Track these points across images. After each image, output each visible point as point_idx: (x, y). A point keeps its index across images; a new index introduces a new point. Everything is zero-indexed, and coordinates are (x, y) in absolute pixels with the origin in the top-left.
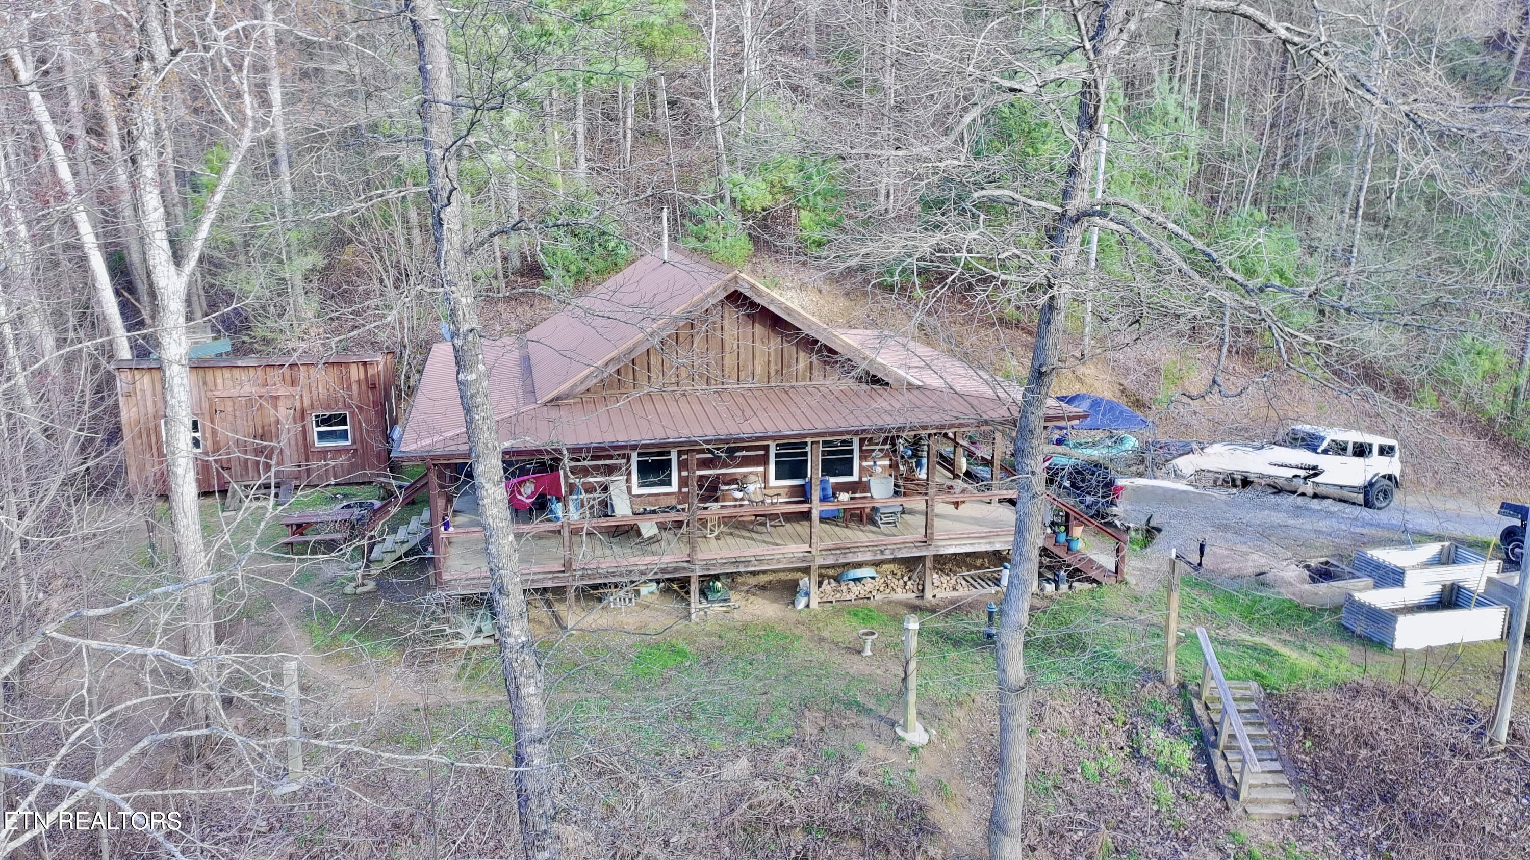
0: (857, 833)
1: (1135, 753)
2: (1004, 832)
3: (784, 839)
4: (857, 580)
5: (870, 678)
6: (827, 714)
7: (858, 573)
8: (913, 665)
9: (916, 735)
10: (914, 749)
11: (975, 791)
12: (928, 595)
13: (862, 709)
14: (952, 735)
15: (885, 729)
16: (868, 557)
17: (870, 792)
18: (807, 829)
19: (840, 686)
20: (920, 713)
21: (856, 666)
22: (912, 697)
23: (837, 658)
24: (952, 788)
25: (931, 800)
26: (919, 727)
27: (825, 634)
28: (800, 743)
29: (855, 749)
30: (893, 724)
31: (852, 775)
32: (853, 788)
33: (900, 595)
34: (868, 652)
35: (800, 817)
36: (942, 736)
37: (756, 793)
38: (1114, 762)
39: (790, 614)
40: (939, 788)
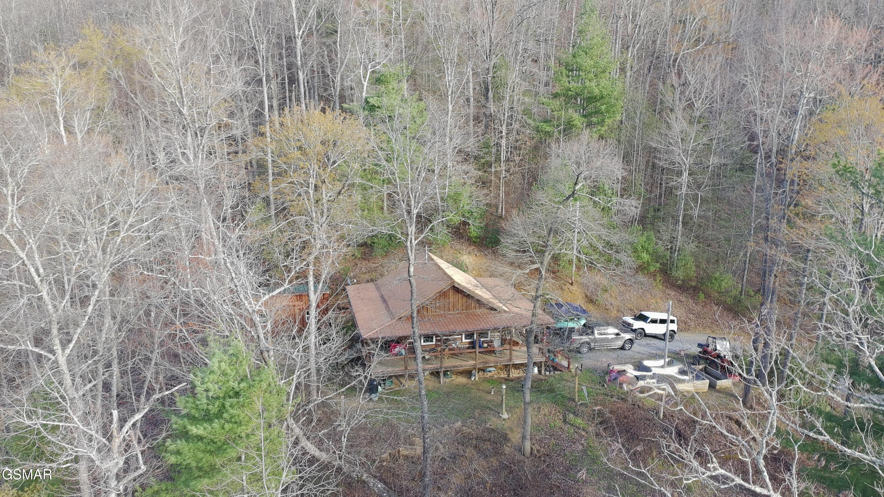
0: (489, 440)
1: (565, 421)
2: (526, 439)
3: (470, 441)
4: (490, 371)
5: (493, 401)
6: (481, 410)
7: (490, 369)
8: (504, 397)
9: (505, 416)
10: (504, 419)
11: (520, 430)
12: (511, 376)
13: (491, 409)
14: (515, 416)
15: (497, 414)
16: (493, 365)
17: (493, 430)
18: (476, 439)
19: (485, 403)
20: (506, 410)
21: (489, 397)
22: (504, 406)
23: (484, 394)
24: (514, 429)
25: (508, 432)
26: (506, 414)
27: (480, 388)
28: (474, 418)
29: (489, 419)
30: (499, 413)
31: (488, 426)
32: (488, 429)
33: (502, 376)
34: (493, 393)
35: (475, 436)
36: (512, 416)
37: (463, 430)
38: (559, 423)
39: (469, 381)
40: (511, 429)
